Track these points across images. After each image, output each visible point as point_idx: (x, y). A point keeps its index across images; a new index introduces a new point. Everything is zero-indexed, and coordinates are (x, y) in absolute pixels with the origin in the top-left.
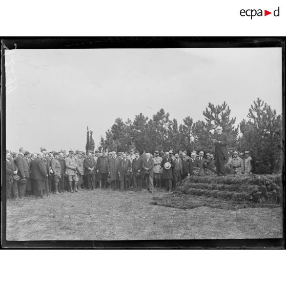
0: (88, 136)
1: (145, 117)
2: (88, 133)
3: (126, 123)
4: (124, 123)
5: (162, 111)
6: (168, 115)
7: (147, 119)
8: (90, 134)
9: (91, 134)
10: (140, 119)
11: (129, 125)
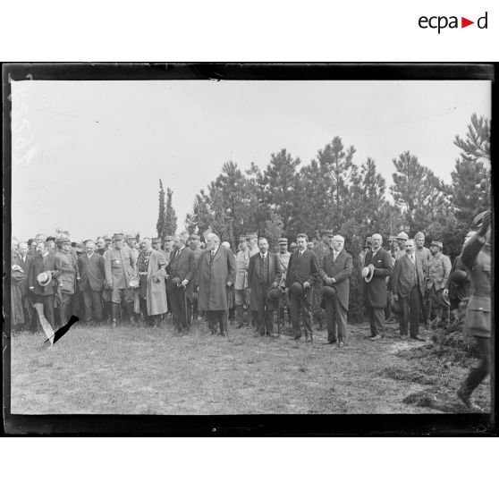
0: (162, 200)
1: (294, 158)
2: (162, 193)
3: (248, 172)
4: (243, 173)
5: (337, 141)
6: (352, 150)
7: (298, 162)
8: (166, 197)
9: (170, 195)
10: (282, 162)
11: (254, 176)
